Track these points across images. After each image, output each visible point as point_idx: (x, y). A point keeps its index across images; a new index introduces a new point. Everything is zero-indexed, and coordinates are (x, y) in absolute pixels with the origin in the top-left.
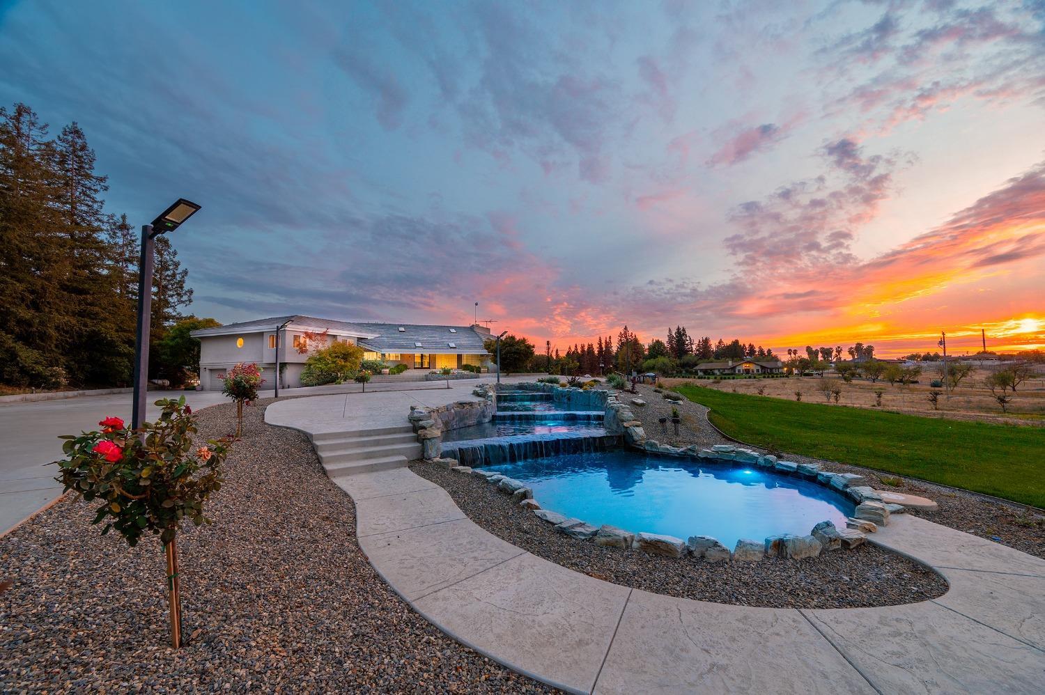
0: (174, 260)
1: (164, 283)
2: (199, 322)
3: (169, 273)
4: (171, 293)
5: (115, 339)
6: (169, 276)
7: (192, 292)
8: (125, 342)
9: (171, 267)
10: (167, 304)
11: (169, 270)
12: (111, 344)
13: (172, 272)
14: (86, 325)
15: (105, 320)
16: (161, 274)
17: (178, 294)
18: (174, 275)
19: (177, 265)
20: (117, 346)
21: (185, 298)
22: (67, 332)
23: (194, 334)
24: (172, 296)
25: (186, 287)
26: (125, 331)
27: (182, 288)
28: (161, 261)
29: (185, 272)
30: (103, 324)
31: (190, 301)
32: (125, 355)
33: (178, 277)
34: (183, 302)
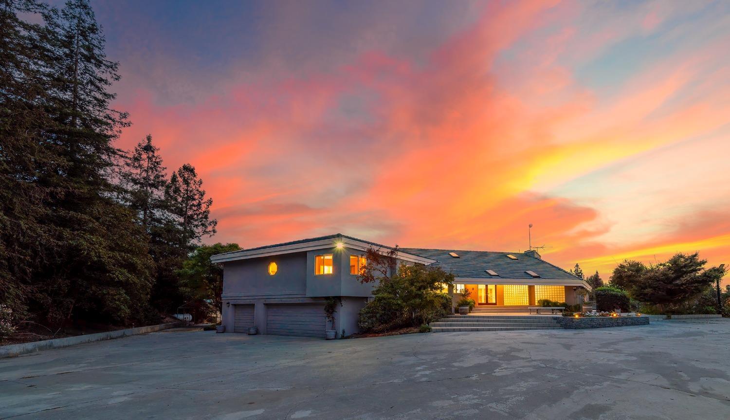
0: (200, 189)
1: (190, 213)
2: (222, 247)
3: (195, 203)
4: (196, 223)
5: (105, 259)
6: (194, 206)
7: (216, 223)
8: (121, 266)
9: (196, 197)
10: (192, 235)
11: (194, 199)
12: (100, 267)
13: (197, 201)
14: (60, 237)
15: (92, 231)
16: (187, 204)
17: (203, 225)
18: (199, 205)
19: (202, 194)
20: (109, 272)
21: (210, 228)
22: (24, 246)
23: (215, 260)
24: (197, 226)
25: (211, 218)
26: (121, 249)
27: (206, 217)
28: (187, 190)
29: (210, 202)
30: (88, 236)
31: (214, 231)
32: (120, 284)
33: (204, 207)
34: (207, 232)
